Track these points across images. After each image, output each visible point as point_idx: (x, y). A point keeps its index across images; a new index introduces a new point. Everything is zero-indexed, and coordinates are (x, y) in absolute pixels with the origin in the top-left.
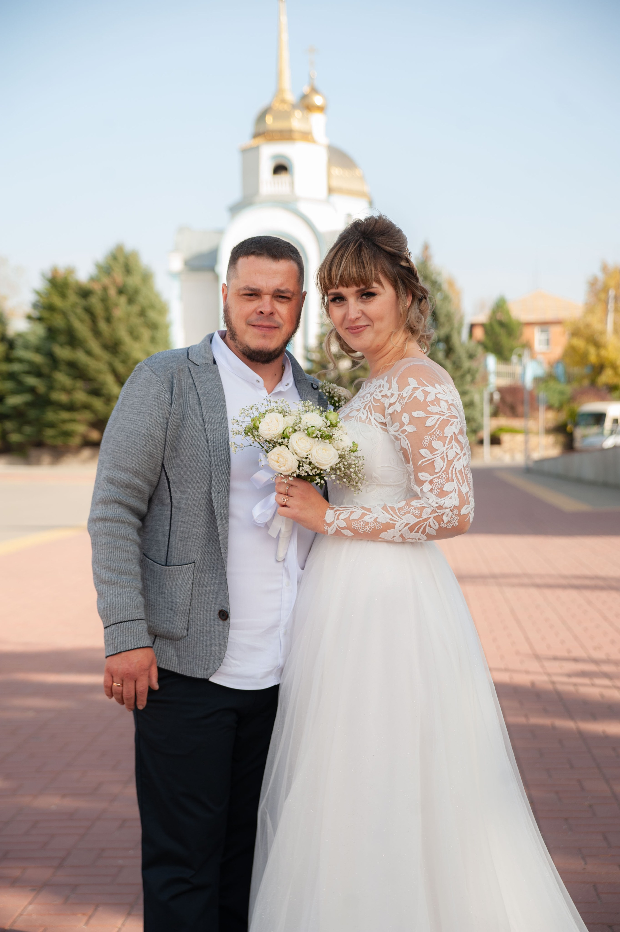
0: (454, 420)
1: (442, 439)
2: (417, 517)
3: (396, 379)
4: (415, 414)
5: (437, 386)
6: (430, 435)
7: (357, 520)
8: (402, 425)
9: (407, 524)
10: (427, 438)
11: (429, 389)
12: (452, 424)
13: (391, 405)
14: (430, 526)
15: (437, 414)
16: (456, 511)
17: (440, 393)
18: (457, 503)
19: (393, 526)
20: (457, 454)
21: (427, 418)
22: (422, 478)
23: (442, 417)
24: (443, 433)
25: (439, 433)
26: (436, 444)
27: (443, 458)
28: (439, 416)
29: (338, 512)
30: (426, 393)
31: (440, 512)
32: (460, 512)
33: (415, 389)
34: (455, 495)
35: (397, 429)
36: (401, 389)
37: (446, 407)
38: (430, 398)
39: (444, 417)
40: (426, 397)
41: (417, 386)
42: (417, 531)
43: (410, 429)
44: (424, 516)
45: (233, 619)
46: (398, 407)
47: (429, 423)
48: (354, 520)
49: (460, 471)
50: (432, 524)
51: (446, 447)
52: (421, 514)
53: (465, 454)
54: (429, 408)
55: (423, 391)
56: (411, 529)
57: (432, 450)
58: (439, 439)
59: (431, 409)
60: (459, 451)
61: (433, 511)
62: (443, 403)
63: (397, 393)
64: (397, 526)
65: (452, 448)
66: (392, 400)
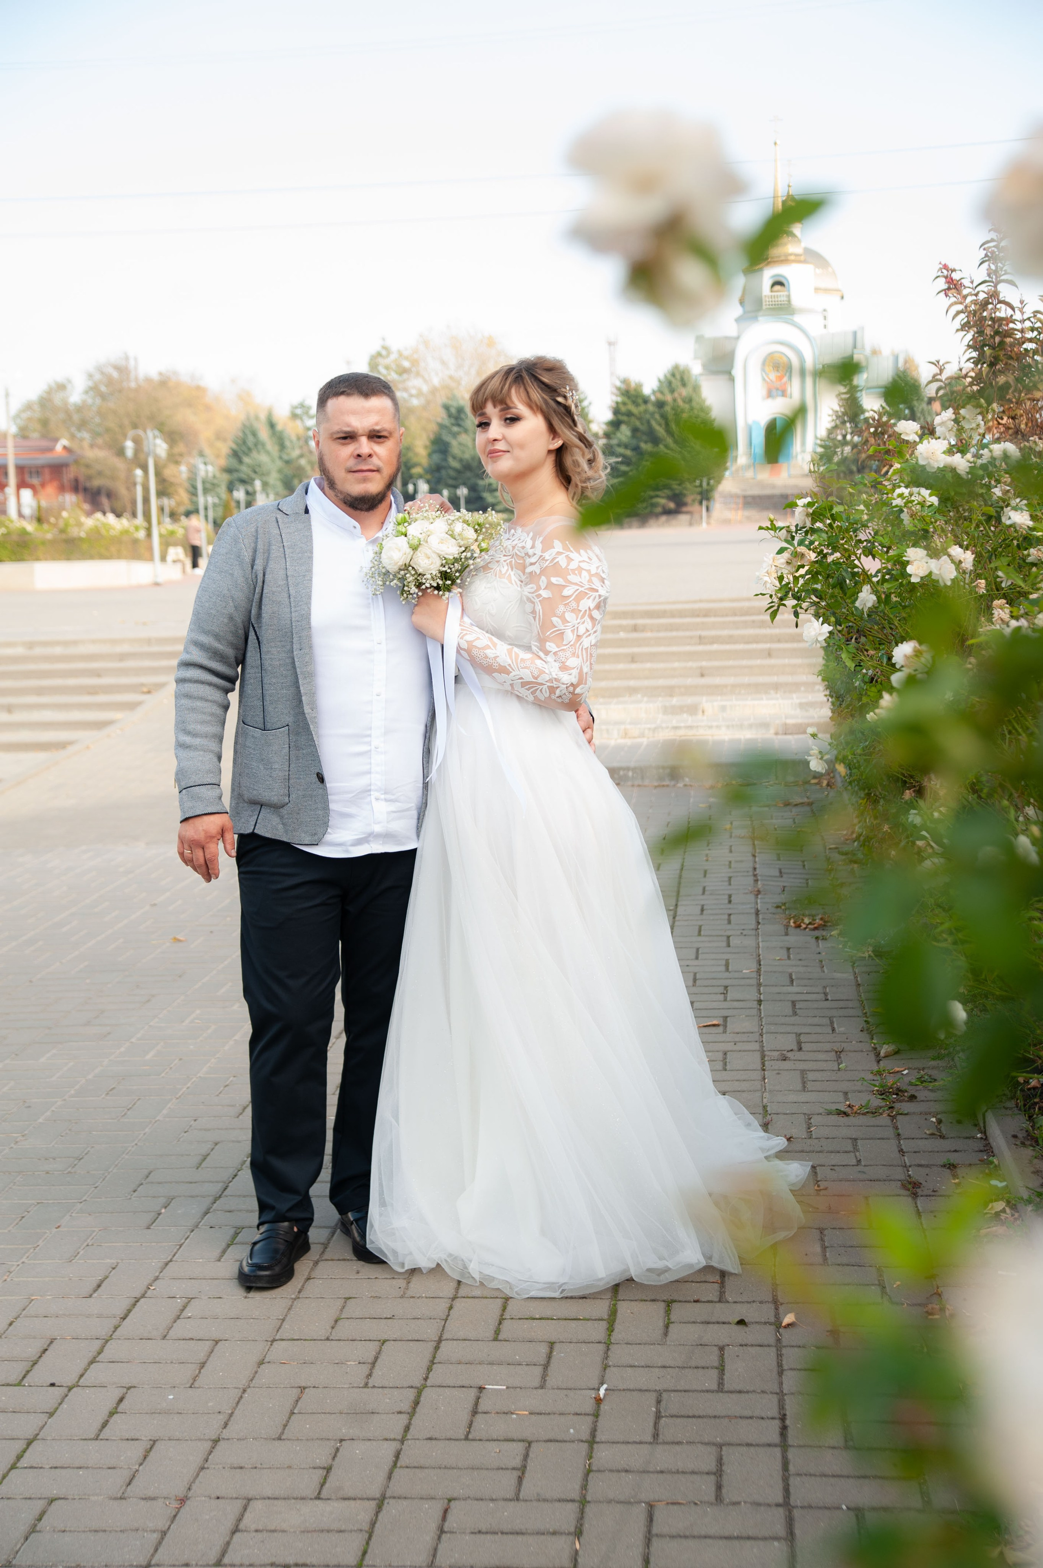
0: (591, 593)
1: (576, 611)
2: (533, 677)
3: (541, 539)
4: (554, 580)
5: (582, 551)
6: (565, 605)
7: (479, 648)
8: (539, 588)
9: (521, 678)
10: (561, 608)
11: (572, 555)
12: (588, 598)
13: (532, 564)
14: (541, 691)
15: (576, 584)
16: (571, 689)
17: (584, 561)
18: (575, 681)
19: (508, 673)
20: (587, 630)
21: (565, 586)
22: (548, 648)
23: (581, 589)
24: (578, 606)
25: (574, 604)
26: (569, 616)
27: (573, 631)
28: (577, 587)
29: (465, 632)
30: (570, 560)
31: (555, 684)
32: (574, 690)
33: (559, 553)
34: (575, 672)
35: (533, 590)
36: (543, 551)
37: (588, 578)
38: (573, 565)
39: (582, 589)
40: (568, 564)
41: (561, 550)
42: (528, 689)
43: (545, 594)
44: (540, 680)
45: (329, 784)
46: (536, 569)
47: (566, 592)
48: (476, 647)
49: (586, 649)
50: (543, 691)
51: (579, 621)
52: (538, 676)
53: (595, 632)
54: (569, 577)
55: (567, 556)
56: (524, 684)
57: (565, 621)
58: (573, 611)
59: (572, 578)
60: (590, 628)
61: (551, 681)
62: (584, 573)
63: (539, 553)
64: (511, 674)
65: (584, 622)
66: (533, 560)
